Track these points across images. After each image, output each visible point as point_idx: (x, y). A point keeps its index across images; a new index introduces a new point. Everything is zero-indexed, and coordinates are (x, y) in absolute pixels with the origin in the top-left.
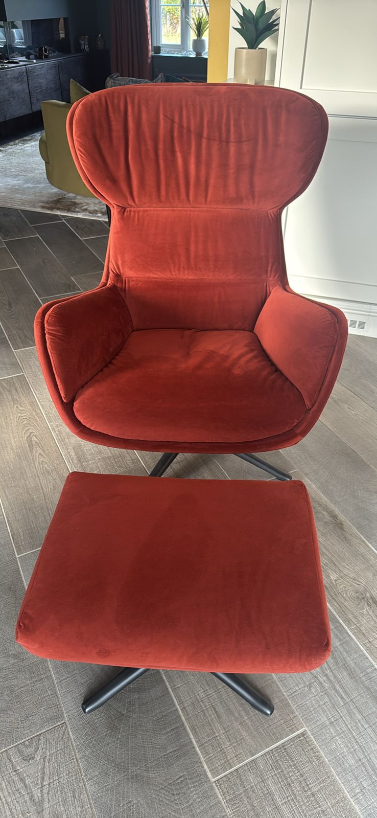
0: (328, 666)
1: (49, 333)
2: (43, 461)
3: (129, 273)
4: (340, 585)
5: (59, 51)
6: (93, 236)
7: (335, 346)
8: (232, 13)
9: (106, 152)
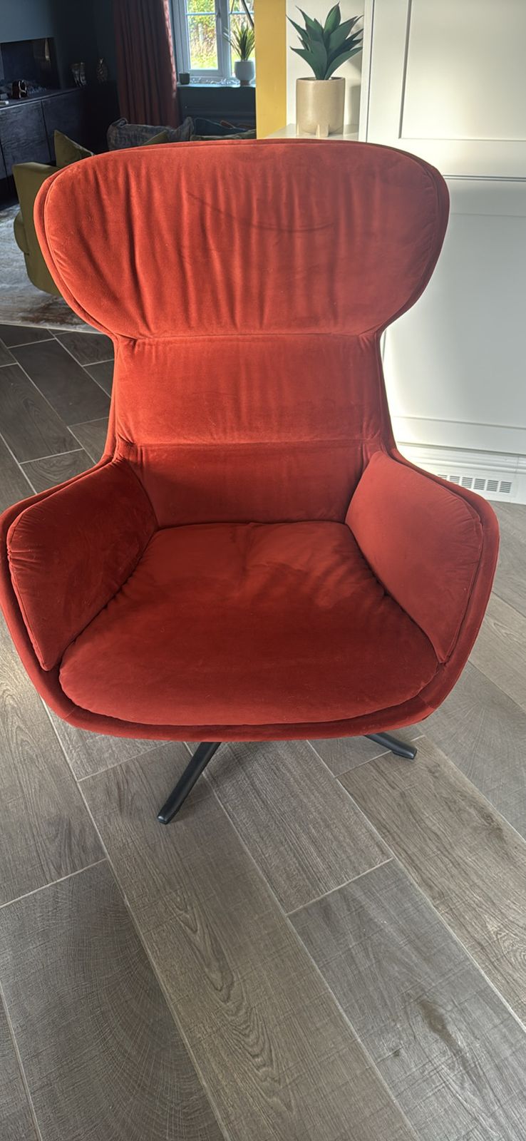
0: (495, 1096)
1: (14, 560)
2: (22, 740)
3: (144, 439)
4: (504, 942)
5: (43, 87)
6: (100, 361)
7: (479, 563)
8: (289, 26)
9: (99, 256)
